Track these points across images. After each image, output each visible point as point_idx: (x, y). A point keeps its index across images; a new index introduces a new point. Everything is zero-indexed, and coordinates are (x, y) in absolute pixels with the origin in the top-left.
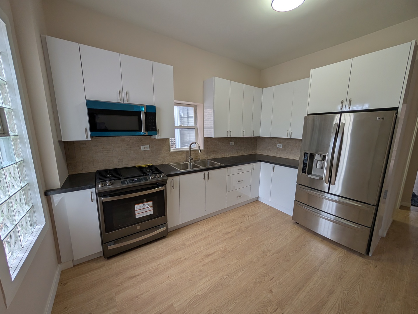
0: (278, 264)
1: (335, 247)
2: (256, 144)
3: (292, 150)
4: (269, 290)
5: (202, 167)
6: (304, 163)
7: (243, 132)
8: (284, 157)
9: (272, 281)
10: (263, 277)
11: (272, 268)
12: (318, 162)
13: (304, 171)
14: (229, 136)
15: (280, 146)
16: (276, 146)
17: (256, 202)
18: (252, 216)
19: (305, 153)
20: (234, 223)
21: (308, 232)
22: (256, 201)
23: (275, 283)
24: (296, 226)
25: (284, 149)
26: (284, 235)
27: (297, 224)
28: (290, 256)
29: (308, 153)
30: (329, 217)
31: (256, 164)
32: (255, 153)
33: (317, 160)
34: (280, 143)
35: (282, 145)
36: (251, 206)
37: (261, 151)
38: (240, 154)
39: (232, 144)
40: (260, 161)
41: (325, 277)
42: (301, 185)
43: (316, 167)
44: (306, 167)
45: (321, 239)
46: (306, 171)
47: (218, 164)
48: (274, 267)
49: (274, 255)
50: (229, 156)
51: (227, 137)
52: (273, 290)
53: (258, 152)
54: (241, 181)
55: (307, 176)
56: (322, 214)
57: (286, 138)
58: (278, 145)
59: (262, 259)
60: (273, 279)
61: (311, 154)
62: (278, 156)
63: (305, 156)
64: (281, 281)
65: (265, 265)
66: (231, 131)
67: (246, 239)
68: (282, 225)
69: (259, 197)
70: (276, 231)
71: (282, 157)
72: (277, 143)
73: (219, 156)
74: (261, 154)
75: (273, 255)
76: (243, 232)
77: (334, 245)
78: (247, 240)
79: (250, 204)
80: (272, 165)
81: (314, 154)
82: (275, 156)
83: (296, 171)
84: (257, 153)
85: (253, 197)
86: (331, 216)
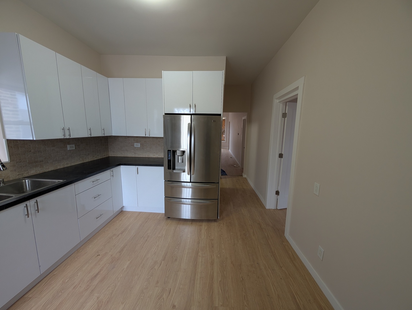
0: (169, 271)
1: (201, 224)
2: (108, 145)
3: (150, 149)
4: (172, 307)
5: (15, 197)
6: (168, 160)
7: (89, 131)
8: (144, 157)
9: (170, 294)
10: (161, 297)
11: (165, 279)
12: (179, 157)
13: (169, 168)
14: (68, 137)
15: (138, 145)
16: (133, 145)
17: (121, 214)
18: (122, 233)
19: (168, 150)
20: (100, 257)
21: (180, 222)
22: (122, 212)
23: (174, 294)
24: (169, 221)
25: (142, 148)
26: (163, 236)
27: (169, 219)
28: (175, 254)
29: (170, 151)
30: (188, 201)
31: (115, 169)
32: (107, 156)
33: (178, 156)
34: (137, 142)
35: (139, 144)
36: (117, 222)
37: (115, 153)
38: (87, 160)
39: (70, 148)
40: (120, 165)
41: (205, 254)
42: (168, 181)
43: (178, 162)
44: (171, 163)
45: (191, 222)
46: (171, 168)
47: (54, 182)
48: (167, 277)
49: (162, 263)
50: (69, 165)
51: (62, 137)
52: (175, 304)
53: (111, 154)
54: (99, 195)
55: (173, 171)
56: (183, 201)
57: (145, 136)
58: (135, 144)
59: (152, 277)
60: (171, 292)
61: (173, 151)
62: (137, 156)
63: (169, 153)
64: (178, 286)
65: (158, 282)
66: (69, 129)
67: (125, 267)
68: (158, 227)
69: (123, 206)
70: (154, 237)
71: (142, 157)
72: (134, 143)
73: (50, 168)
74: (115, 156)
75: (161, 265)
76: (118, 260)
77: (199, 222)
78: (128, 267)
79: (114, 219)
80: (134, 168)
81: (176, 151)
82: (134, 156)
83: (162, 169)
84: (110, 156)
85: (117, 209)
86: (189, 201)
